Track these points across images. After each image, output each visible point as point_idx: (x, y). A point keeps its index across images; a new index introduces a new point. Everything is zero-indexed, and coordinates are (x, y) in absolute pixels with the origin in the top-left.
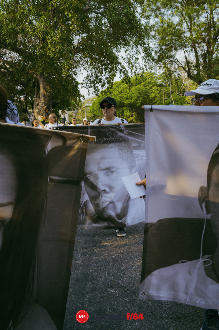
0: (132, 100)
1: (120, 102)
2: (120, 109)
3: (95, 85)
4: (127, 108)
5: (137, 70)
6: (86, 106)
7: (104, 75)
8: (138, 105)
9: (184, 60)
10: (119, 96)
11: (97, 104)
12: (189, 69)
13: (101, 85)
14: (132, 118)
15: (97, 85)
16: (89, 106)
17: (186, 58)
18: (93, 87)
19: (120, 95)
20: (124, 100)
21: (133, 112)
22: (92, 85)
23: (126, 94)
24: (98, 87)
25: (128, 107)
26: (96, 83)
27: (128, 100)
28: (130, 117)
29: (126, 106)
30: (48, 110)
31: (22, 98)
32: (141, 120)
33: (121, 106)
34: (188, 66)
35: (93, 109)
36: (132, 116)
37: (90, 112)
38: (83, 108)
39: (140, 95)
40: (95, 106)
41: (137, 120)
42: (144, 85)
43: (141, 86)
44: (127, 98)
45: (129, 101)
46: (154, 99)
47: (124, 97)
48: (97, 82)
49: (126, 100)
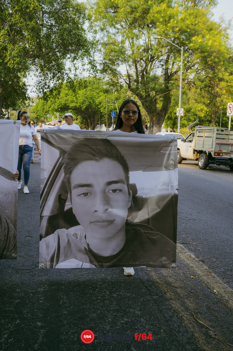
0: (77, 103)
1: (65, 105)
2: (65, 111)
3: (43, 91)
4: (71, 111)
5: (81, 82)
7: (53, 83)
8: (83, 109)
9: (126, 73)
10: (64, 98)
11: (41, 104)
12: (130, 82)
14: (77, 121)
17: (128, 72)
19: (66, 98)
20: (70, 102)
21: (78, 116)
23: (71, 97)
25: (73, 110)
27: (73, 103)
28: (74, 120)
29: (71, 109)
32: (85, 124)
33: (65, 109)
34: (130, 79)
35: (37, 109)
36: (77, 120)
37: (33, 112)
39: (86, 99)
40: (39, 107)
41: (81, 124)
44: (72, 102)
46: (100, 104)
47: (70, 100)
48: (45, 88)
49: (71, 104)
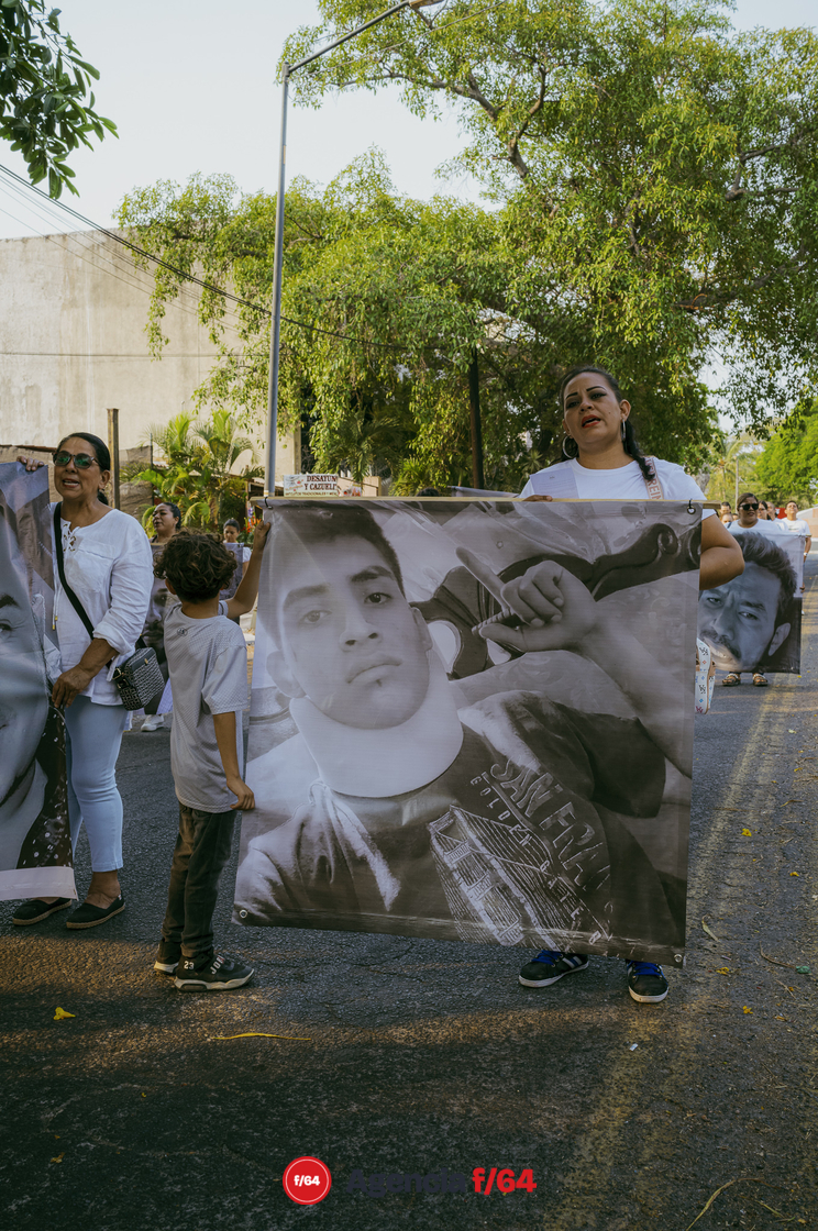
6: (742, 457)
13: (772, 405)
15: (760, 404)
16: (751, 456)
18: (749, 412)
22: (746, 404)
24: (762, 409)
26: (759, 399)
31: (526, 438)
38: (731, 463)
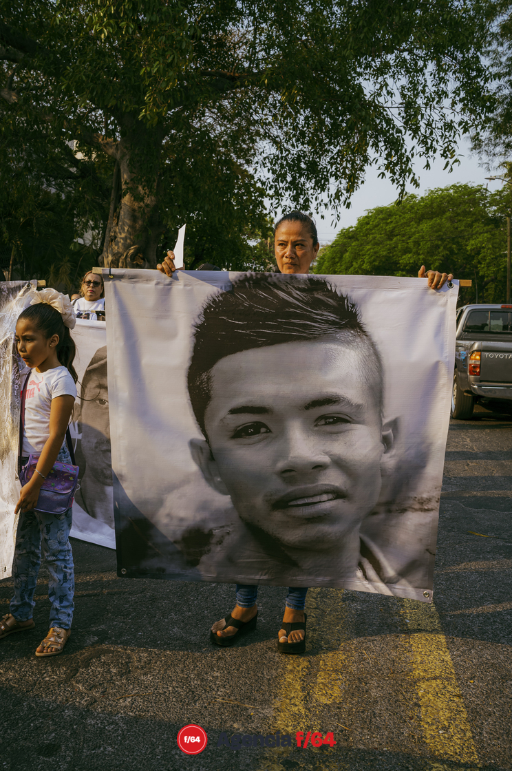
30: (143, 259)
42: (451, 219)
43: (444, 221)
45: (411, 257)
